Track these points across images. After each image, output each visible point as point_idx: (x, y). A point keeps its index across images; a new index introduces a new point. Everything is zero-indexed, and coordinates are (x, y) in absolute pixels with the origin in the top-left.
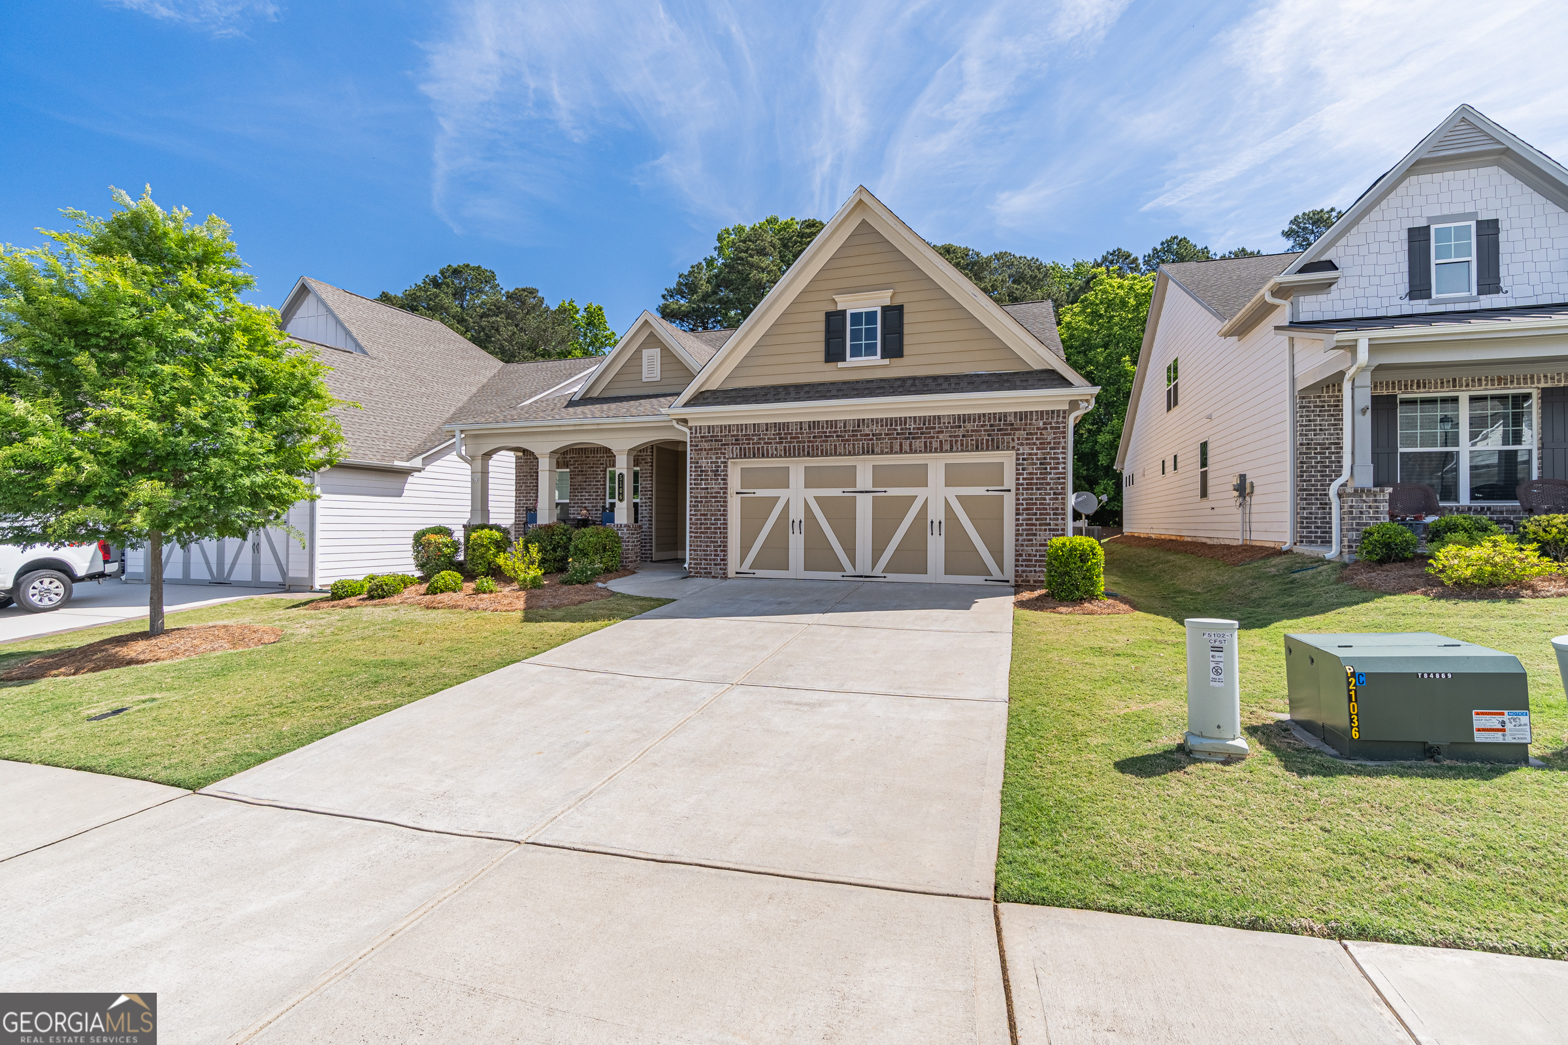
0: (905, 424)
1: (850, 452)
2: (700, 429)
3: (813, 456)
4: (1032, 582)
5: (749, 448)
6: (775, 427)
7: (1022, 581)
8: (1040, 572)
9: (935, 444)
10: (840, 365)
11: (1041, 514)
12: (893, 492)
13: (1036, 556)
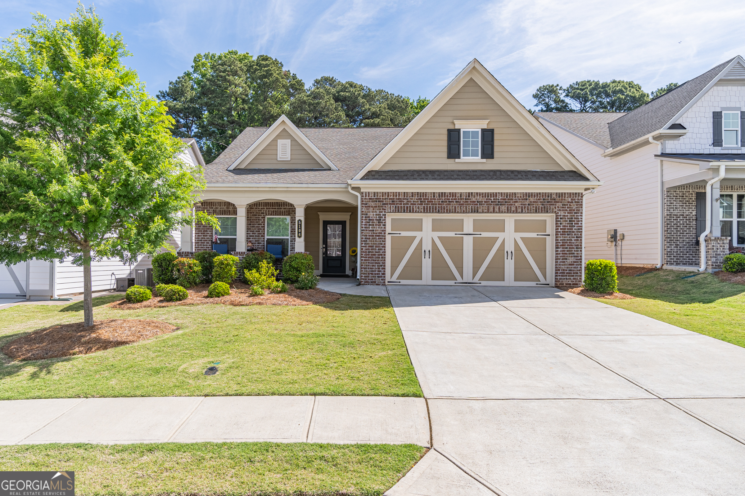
0: (496, 196)
1: (464, 211)
2: (369, 194)
3: (441, 213)
4: (565, 284)
5: (401, 207)
6: (418, 195)
7: (560, 284)
8: (569, 279)
9: (513, 209)
10: (457, 160)
11: (570, 248)
12: (485, 234)
13: (567, 270)
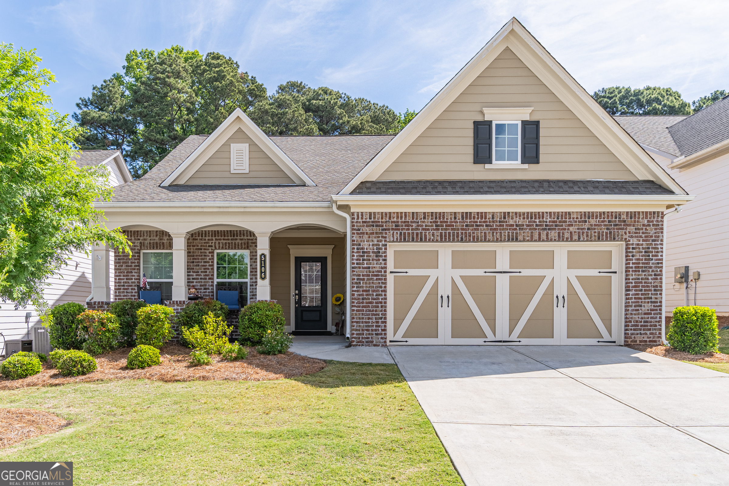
0: (543, 217)
1: (497, 239)
2: (362, 215)
3: (466, 242)
4: (638, 342)
5: (409, 233)
6: (432, 216)
7: (631, 342)
8: (644, 334)
9: (567, 235)
10: (487, 166)
11: (645, 290)
12: (526, 272)
13: (641, 322)
